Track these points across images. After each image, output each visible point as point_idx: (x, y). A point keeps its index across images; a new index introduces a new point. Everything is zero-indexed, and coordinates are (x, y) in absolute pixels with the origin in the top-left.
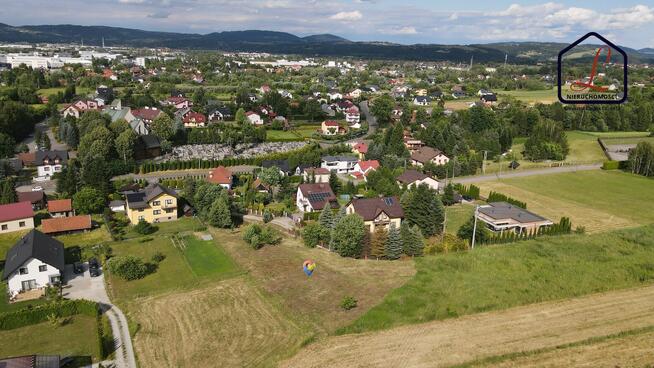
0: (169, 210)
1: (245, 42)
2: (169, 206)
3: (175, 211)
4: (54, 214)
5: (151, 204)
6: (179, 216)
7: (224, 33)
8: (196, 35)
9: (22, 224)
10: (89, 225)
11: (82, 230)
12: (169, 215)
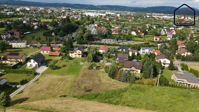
0: (79, 55)
1: (157, 10)
2: (79, 53)
3: (81, 55)
4: (56, 51)
5: (75, 52)
6: (82, 57)
7: (152, 7)
8: (143, 8)
9: (47, 52)
10: (59, 55)
11: (57, 56)
12: (79, 56)
